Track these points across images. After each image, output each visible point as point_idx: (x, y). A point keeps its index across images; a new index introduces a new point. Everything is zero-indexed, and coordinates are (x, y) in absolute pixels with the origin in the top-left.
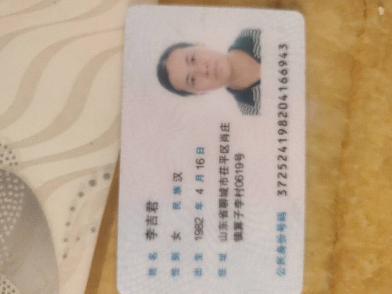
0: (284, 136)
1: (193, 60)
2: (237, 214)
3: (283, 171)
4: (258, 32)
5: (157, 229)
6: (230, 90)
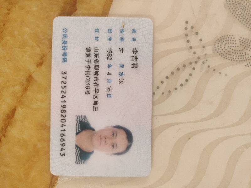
0: (63, 104)
1: (113, 146)
2: (89, 61)
3: (63, 85)
5: (132, 54)
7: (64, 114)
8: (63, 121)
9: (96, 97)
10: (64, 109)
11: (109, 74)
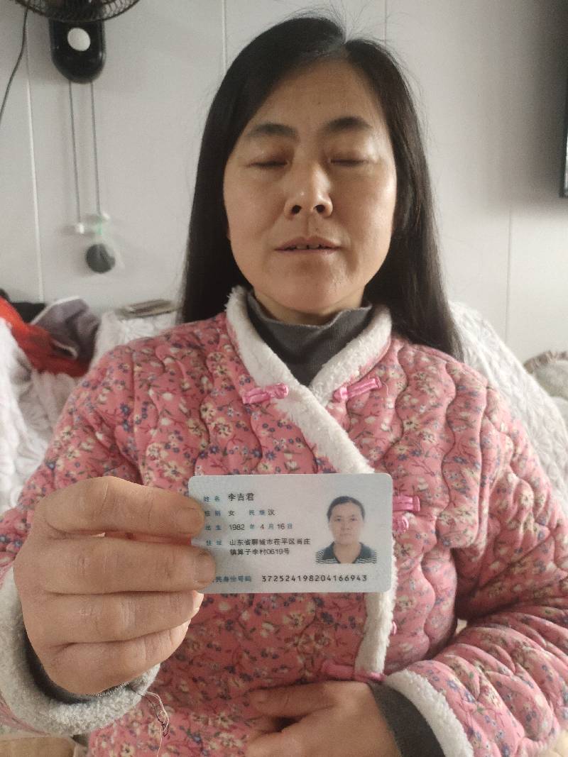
0: (302, 579)
1: (353, 520)
2: (248, 551)
3: (279, 579)
4: (375, 562)
5: (235, 501)
6: (333, 544)
7: (315, 578)
8: (323, 578)
9: (292, 542)
10: (309, 578)
11: (262, 527)
